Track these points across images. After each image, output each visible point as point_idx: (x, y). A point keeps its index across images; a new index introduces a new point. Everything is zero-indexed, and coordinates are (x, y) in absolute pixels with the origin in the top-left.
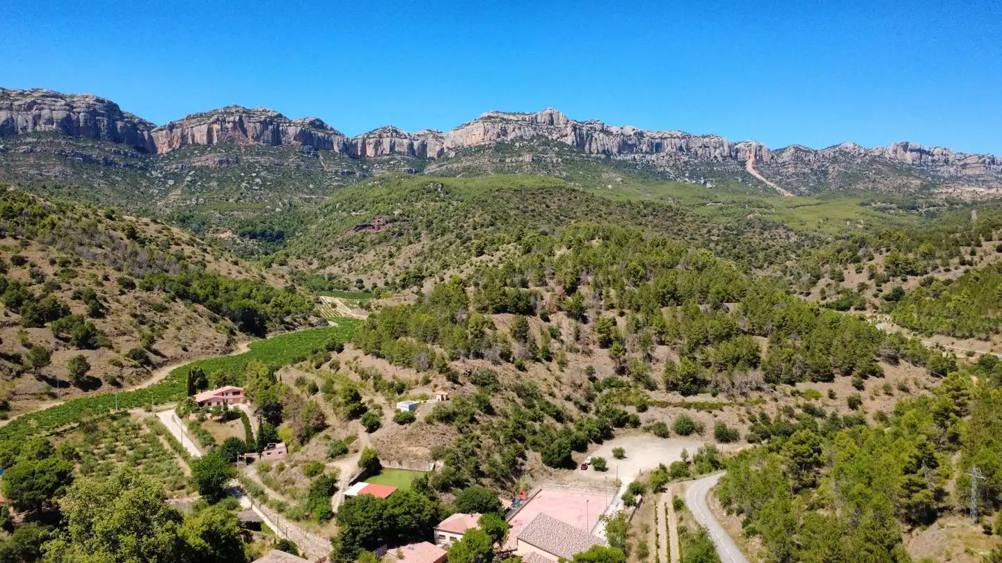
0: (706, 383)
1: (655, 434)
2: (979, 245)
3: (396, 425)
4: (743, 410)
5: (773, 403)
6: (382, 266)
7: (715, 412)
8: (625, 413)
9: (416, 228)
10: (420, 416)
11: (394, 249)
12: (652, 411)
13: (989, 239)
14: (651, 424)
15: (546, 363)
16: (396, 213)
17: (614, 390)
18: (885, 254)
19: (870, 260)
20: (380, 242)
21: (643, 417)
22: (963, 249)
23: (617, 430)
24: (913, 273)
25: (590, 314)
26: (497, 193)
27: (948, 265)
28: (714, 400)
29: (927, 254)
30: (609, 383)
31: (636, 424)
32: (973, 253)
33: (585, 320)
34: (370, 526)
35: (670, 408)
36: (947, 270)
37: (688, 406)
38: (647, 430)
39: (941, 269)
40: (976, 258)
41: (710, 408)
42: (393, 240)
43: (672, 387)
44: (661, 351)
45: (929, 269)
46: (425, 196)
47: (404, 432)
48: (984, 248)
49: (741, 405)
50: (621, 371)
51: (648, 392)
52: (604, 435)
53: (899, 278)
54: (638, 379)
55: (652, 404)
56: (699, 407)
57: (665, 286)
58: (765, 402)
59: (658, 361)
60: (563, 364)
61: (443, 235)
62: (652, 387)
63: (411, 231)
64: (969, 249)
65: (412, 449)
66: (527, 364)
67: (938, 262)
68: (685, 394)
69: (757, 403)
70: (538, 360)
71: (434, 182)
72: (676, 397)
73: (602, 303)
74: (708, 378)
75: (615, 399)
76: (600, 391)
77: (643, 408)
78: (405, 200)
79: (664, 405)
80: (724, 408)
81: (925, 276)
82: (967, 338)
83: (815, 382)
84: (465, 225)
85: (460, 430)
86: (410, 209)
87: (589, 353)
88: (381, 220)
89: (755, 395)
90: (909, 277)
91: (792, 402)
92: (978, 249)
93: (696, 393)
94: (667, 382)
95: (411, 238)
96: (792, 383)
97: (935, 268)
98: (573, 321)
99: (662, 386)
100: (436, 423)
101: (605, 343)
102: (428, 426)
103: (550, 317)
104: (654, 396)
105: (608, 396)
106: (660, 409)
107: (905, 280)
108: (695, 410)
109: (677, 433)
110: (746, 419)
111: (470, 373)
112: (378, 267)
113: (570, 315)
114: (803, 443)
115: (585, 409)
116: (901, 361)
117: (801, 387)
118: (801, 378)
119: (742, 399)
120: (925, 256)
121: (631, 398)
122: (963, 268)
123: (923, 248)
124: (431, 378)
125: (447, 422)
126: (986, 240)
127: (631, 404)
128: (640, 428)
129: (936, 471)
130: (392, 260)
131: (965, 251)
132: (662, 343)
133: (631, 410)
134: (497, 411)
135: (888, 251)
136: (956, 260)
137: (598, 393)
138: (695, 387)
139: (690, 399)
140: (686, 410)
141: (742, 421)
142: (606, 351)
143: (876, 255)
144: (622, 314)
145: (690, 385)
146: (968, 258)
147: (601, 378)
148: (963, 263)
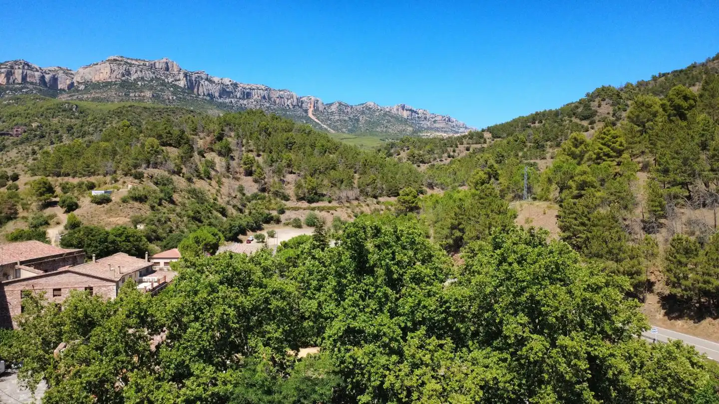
0: (323, 195)
1: (293, 226)
2: (457, 147)
3: (94, 205)
4: (349, 211)
5: (367, 207)
6: (26, 161)
7: (331, 212)
8: (270, 214)
9: (57, 132)
10: (115, 198)
11: (36, 148)
12: (288, 213)
13: (462, 144)
14: (289, 221)
15: (208, 181)
16: (34, 125)
17: (260, 202)
18: (407, 151)
19: (398, 155)
20: (22, 143)
21: (283, 217)
22: (449, 149)
23: (265, 226)
24: (423, 162)
25: (235, 154)
26: (129, 108)
27: (442, 157)
28: (330, 205)
29: (430, 151)
30: (255, 197)
31: (278, 221)
32: (454, 151)
33: (232, 158)
34: (96, 247)
35: (301, 211)
36: (441, 161)
37: (313, 209)
38: (287, 224)
39: (438, 160)
40: (456, 154)
41: (328, 210)
42: (36, 141)
43: (300, 199)
44: (290, 178)
45: (432, 160)
46: (61, 114)
47: (102, 209)
48: (459, 148)
49: (348, 207)
50: (263, 190)
51: (284, 202)
52: (256, 228)
53: (416, 165)
54: (276, 194)
55: (288, 209)
56: (321, 209)
57: (287, 139)
58: (362, 206)
59: (288, 183)
60: (219, 183)
61: (83, 136)
62: (286, 198)
63: (53, 135)
64: (452, 149)
65: (111, 219)
66: (195, 180)
67: (436, 156)
68: (310, 202)
69: (357, 206)
70: (202, 178)
71: (69, 103)
72: (305, 204)
73: (243, 149)
74: (325, 192)
75: (261, 207)
76: (250, 202)
77: (282, 212)
78: (42, 115)
79: (296, 209)
80: (338, 209)
81: (430, 164)
82: (462, 186)
83: (390, 197)
84: (104, 129)
85: (152, 208)
86: (48, 123)
87: (237, 179)
88: (19, 130)
89: (355, 203)
90: (421, 164)
91: (378, 206)
92: (456, 149)
93: (317, 201)
94: (297, 195)
95: (53, 140)
96: (375, 197)
97: (435, 159)
98: (224, 159)
99: (294, 198)
100: (131, 202)
101: (249, 173)
102: (125, 204)
103: (205, 155)
104: (288, 204)
105: (256, 204)
106: (294, 212)
107: (419, 166)
108: (319, 211)
109: (308, 225)
110: (352, 216)
111: (152, 177)
112: (22, 162)
113: (220, 154)
114: (408, 195)
115: (241, 211)
116: (435, 188)
117: (380, 199)
118: (381, 195)
119: (348, 205)
120: (429, 152)
121: (273, 206)
122: (449, 160)
123: (428, 148)
124: (118, 179)
125: (141, 202)
126: (460, 144)
127: (273, 209)
128: (281, 224)
129: (499, 182)
130: (35, 156)
131: (450, 149)
132: (291, 173)
133: (274, 213)
134: (177, 202)
135: (408, 149)
136: (446, 155)
137: (248, 203)
138: (317, 197)
139: (314, 205)
140: (312, 212)
141: (349, 216)
142: (250, 178)
143: (402, 152)
144: (259, 155)
145: (313, 196)
146: (452, 154)
147: (249, 194)
148: (449, 157)
